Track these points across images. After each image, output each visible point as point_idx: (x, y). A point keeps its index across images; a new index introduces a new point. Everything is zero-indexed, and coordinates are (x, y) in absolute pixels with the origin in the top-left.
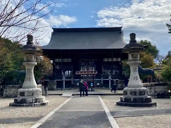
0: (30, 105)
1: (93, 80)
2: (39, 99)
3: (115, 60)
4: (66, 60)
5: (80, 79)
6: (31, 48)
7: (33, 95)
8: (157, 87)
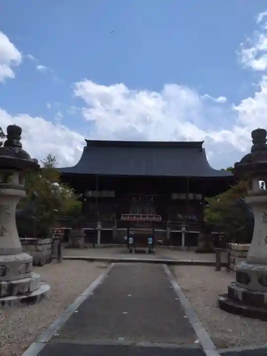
1: (154, 231)
3: (191, 196)
5: (128, 229)
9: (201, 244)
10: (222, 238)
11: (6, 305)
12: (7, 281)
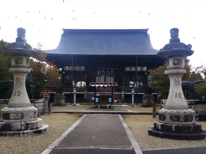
0: (17, 133)
1: (112, 94)
2: (31, 123)
3: (139, 69)
4: (78, 68)
5: (95, 93)
6: (21, 48)
7: (22, 118)
8: (199, 106)
9: (145, 101)
10: (159, 97)
11: (26, 135)
12: (25, 122)
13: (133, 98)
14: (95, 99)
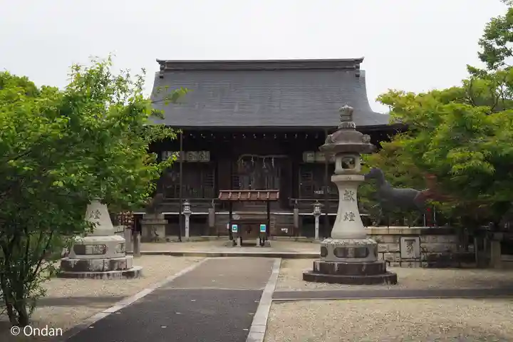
2: (118, 261)
4: (194, 157)
5: (231, 213)
7: (104, 252)
8: (429, 238)
12: (108, 258)
13: (317, 225)
14: (230, 227)
